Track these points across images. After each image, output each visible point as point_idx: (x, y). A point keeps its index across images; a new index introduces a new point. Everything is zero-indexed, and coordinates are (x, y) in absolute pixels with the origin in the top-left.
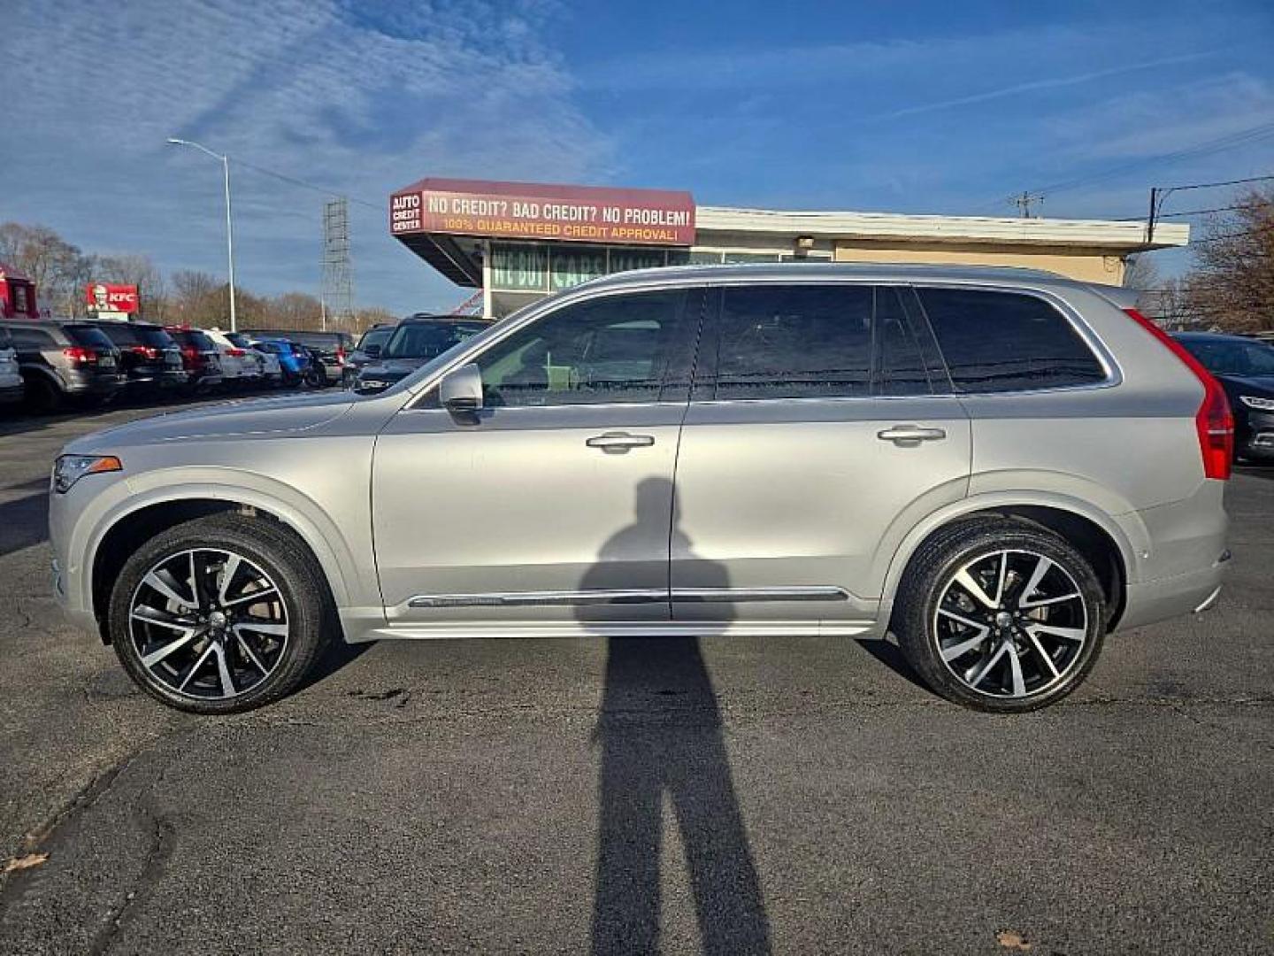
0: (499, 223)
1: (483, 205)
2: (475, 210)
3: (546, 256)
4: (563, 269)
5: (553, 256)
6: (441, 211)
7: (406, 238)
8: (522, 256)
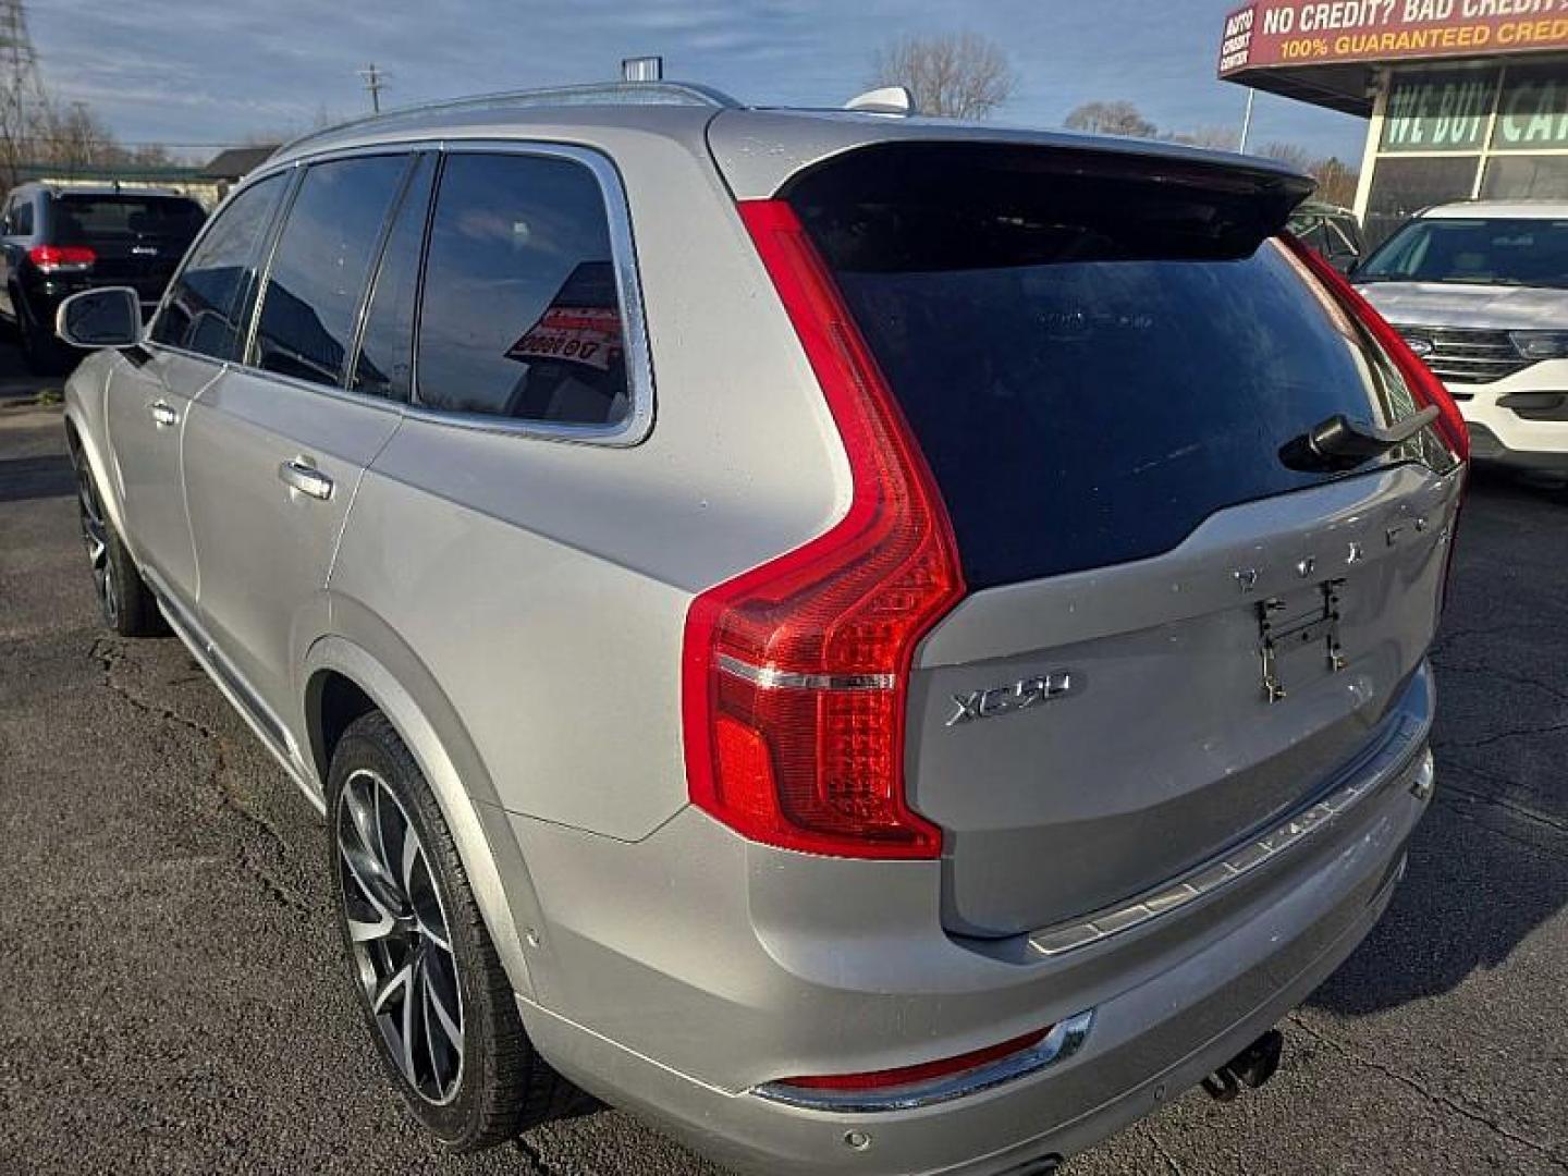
0: (1374, 37)
1: (1352, 9)
2: (1337, 20)
3: (1495, 87)
4: (1527, 107)
5: (1511, 84)
6: (1282, 30)
7: (1243, 77)
8: (1450, 87)
